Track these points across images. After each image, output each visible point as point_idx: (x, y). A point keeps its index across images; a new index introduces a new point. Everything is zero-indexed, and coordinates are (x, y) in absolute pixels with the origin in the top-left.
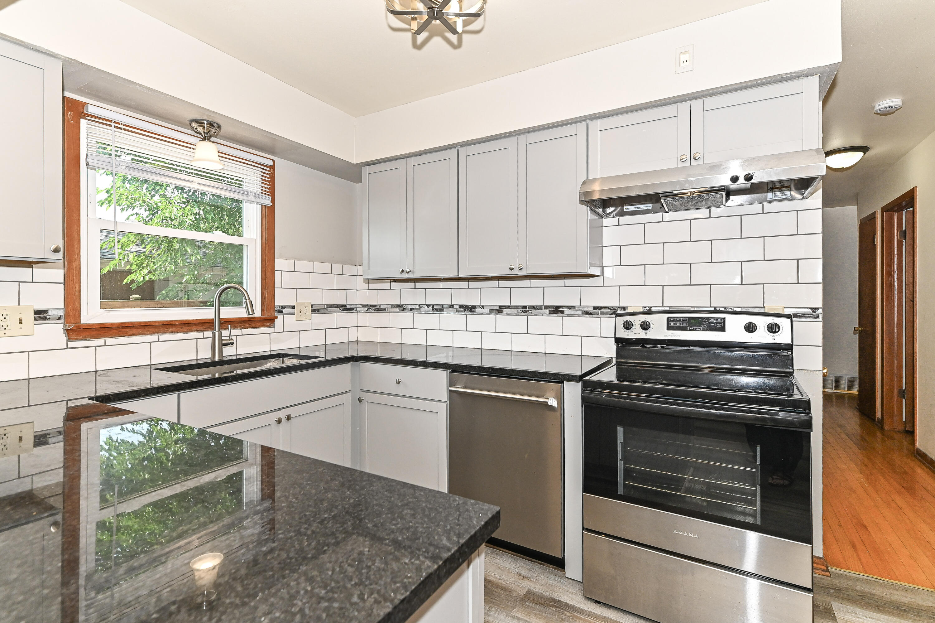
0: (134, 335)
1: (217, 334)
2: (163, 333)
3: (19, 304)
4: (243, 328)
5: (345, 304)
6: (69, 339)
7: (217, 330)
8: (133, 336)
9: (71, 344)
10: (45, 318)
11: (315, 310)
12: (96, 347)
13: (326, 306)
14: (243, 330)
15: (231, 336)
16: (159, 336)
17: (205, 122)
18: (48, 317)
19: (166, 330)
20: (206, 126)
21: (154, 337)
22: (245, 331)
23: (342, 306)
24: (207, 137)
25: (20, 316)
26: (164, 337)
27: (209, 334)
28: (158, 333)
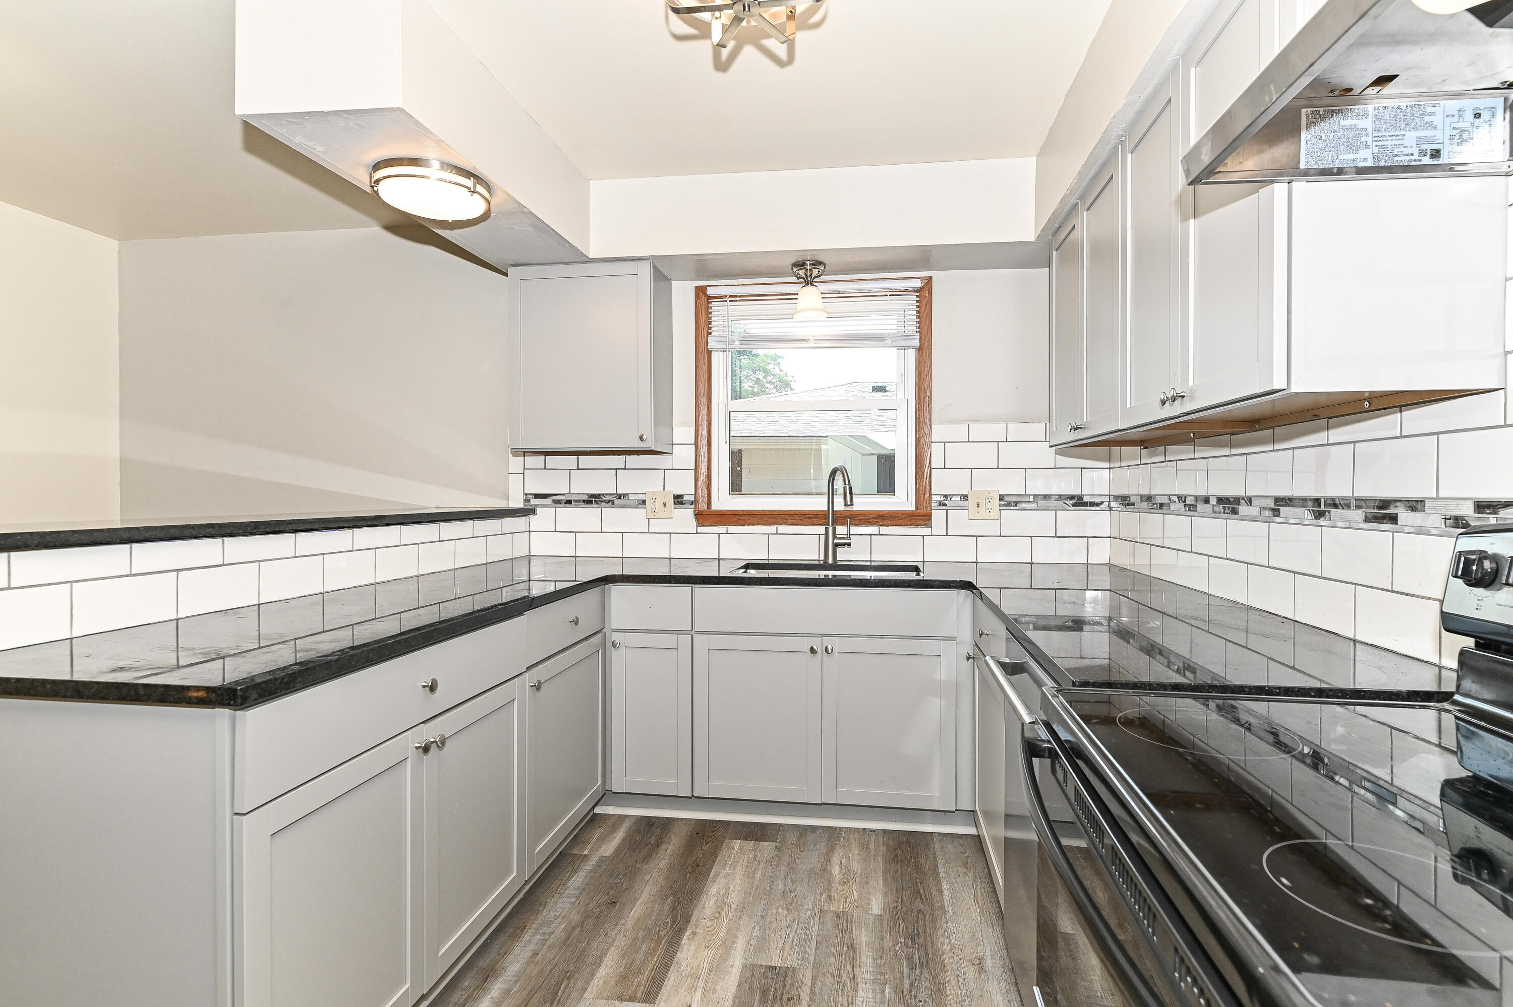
0: (753, 524)
1: (831, 529)
2: (782, 524)
3: (664, 490)
4: (881, 525)
5: (1079, 493)
6: (699, 524)
7: (830, 525)
8: (752, 526)
9: (700, 529)
10: (681, 503)
11: (1008, 502)
12: (719, 534)
13: (1031, 497)
14: (882, 528)
15: (850, 535)
16: (777, 528)
17: (808, 262)
18: (684, 502)
19: (784, 521)
20: (808, 268)
21: (772, 529)
22: (884, 530)
23: (1072, 497)
24: (809, 281)
25: (665, 500)
26: (783, 529)
27: (821, 530)
28: (776, 524)
